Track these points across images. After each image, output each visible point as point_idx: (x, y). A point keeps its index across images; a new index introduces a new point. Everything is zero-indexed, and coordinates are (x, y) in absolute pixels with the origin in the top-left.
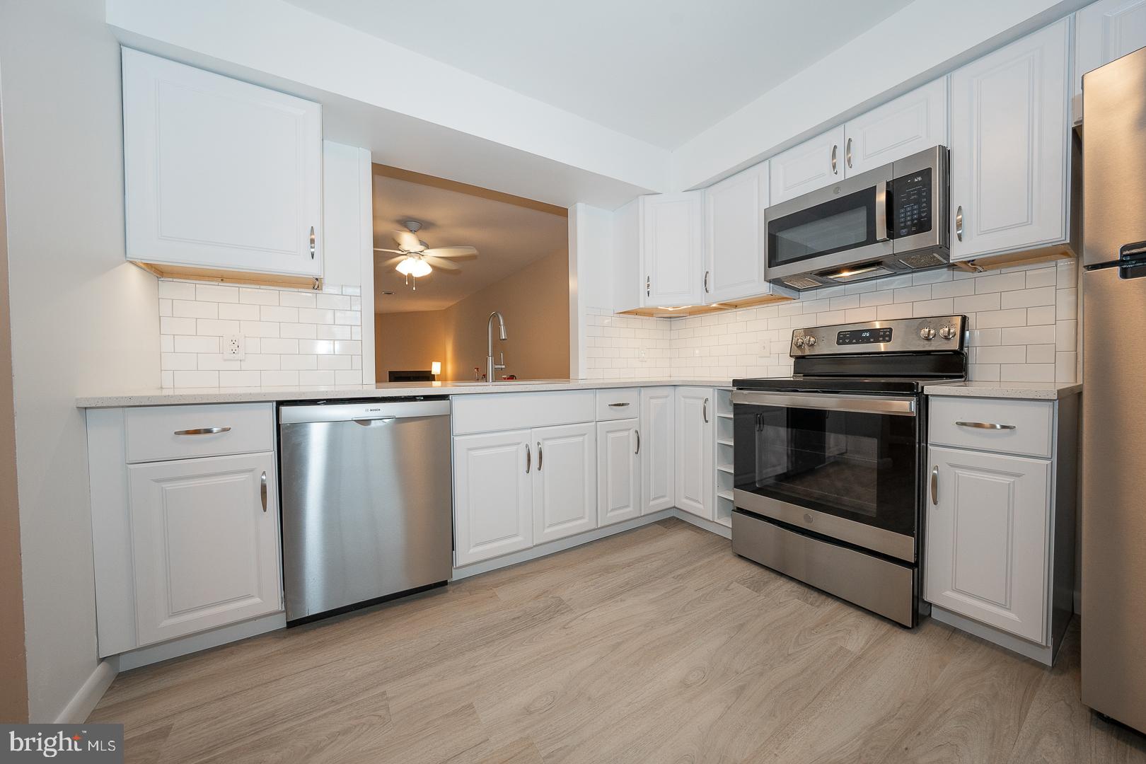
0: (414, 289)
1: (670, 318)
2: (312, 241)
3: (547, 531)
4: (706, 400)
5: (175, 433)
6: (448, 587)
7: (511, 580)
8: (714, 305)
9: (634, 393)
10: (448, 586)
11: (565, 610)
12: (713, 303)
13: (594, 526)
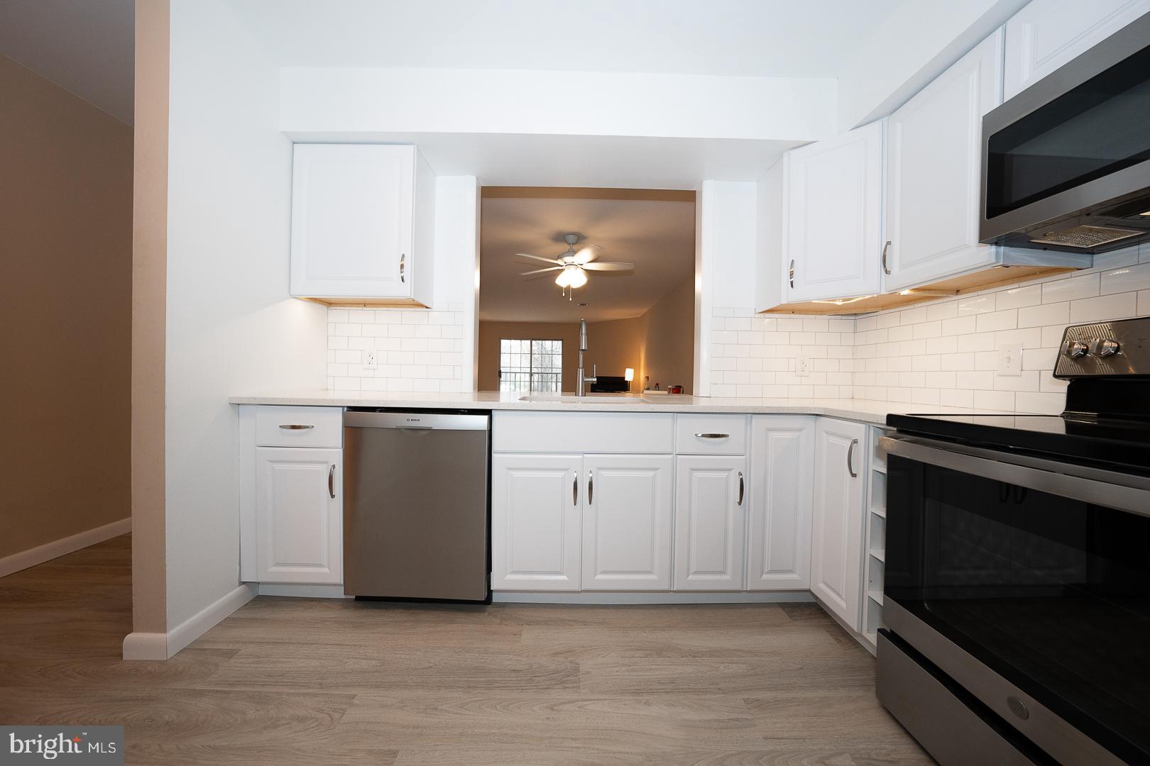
0: (571, 299)
1: (855, 314)
2: (402, 266)
3: (599, 577)
4: (855, 442)
5: (280, 427)
6: (489, 608)
7: (547, 623)
8: (906, 292)
9: (739, 422)
10: (490, 606)
11: (571, 685)
12: (904, 288)
13: (666, 587)
